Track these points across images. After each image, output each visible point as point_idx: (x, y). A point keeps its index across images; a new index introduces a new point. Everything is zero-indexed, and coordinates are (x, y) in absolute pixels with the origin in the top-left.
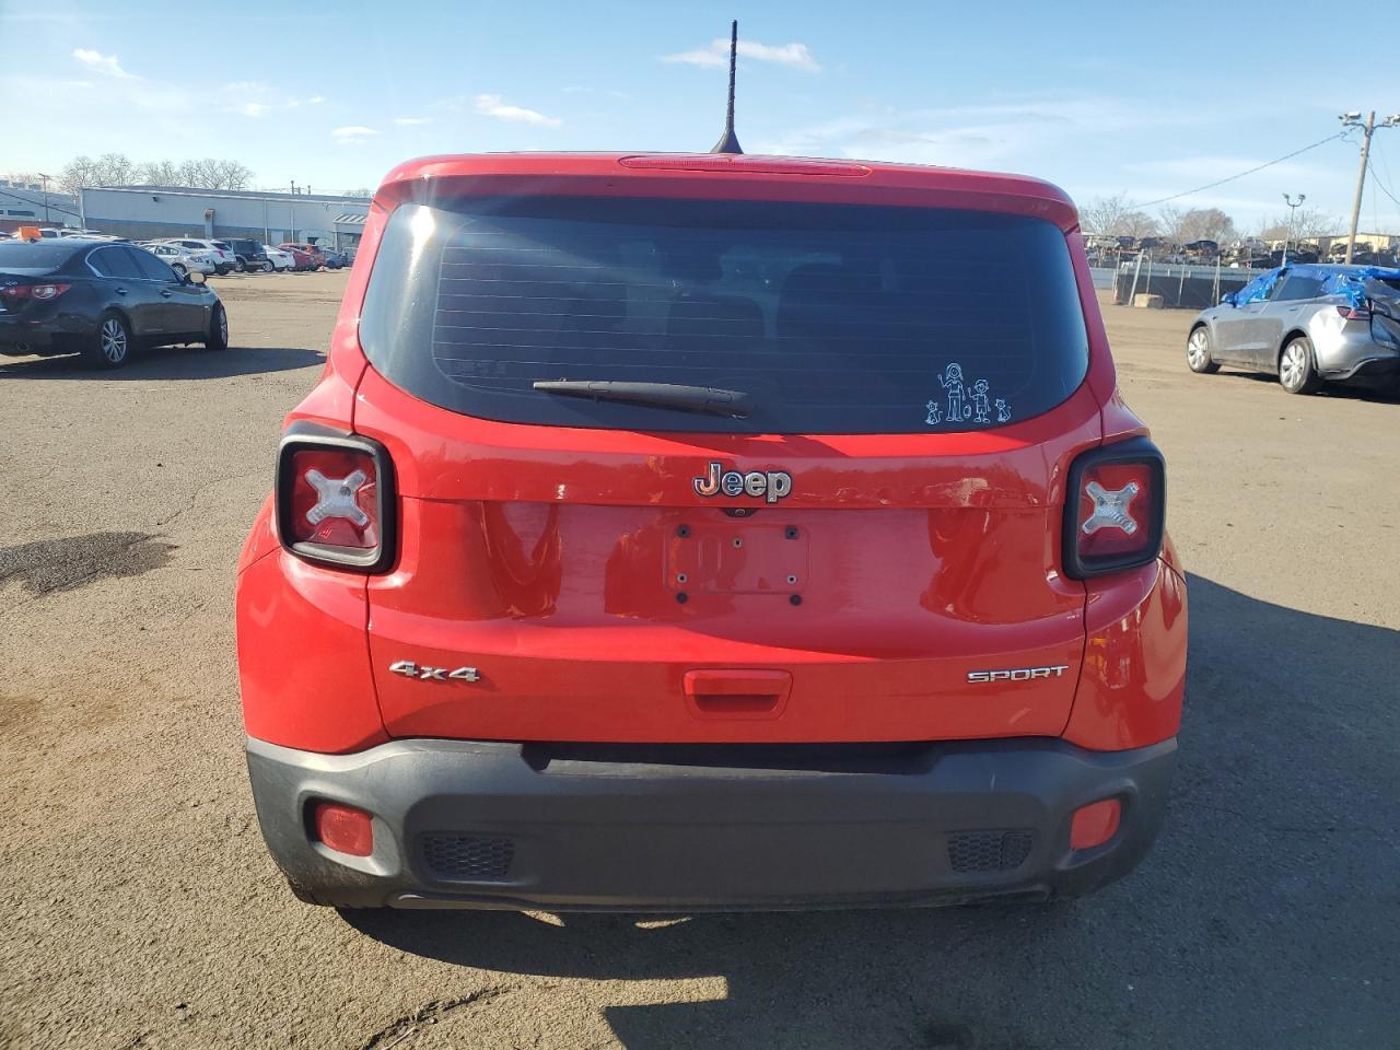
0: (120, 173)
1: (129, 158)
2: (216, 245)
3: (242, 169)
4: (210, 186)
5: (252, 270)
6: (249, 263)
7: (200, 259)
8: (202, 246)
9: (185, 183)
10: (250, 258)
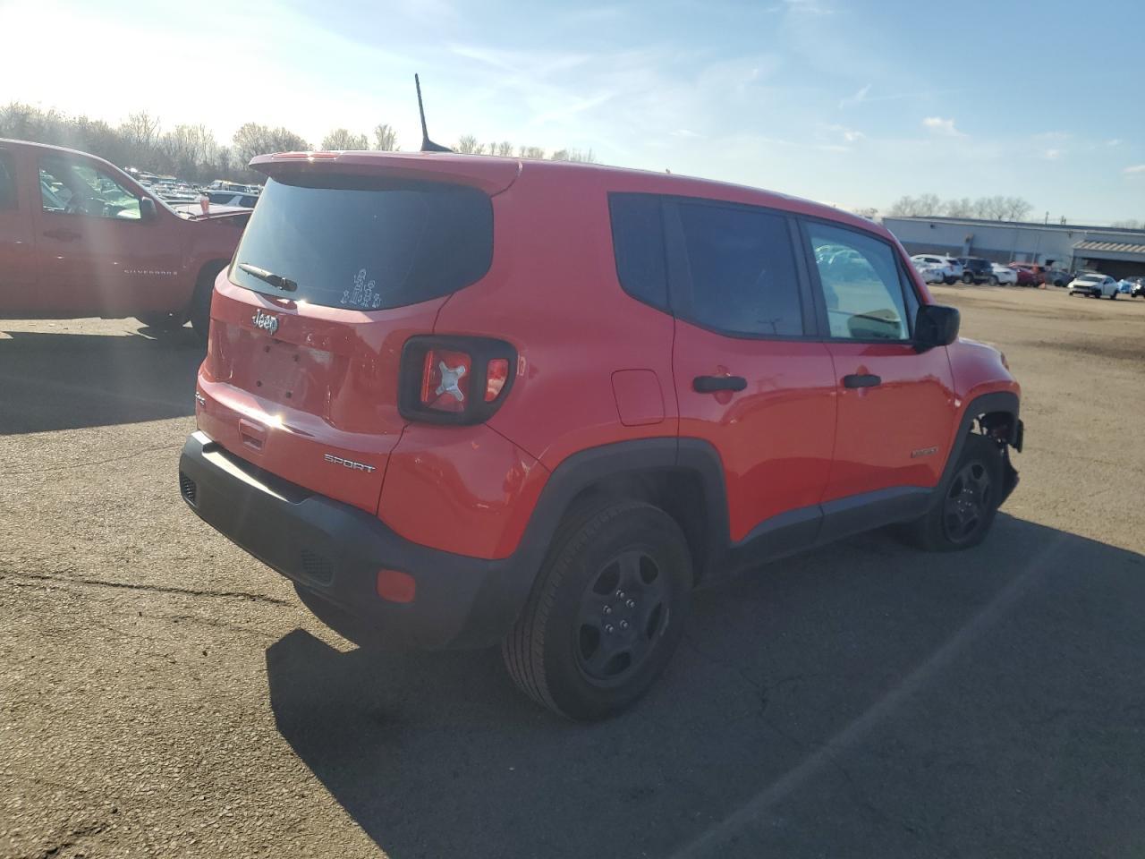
0: (930, 207)
1: (939, 197)
2: (950, 261)
3: (1024, 203)
4: (995, 218)
5: (978, 283)
6: (976, 277)
7: (933, 271)
8: (938, 261)
9: (975, 216)
10: (978, 273)
